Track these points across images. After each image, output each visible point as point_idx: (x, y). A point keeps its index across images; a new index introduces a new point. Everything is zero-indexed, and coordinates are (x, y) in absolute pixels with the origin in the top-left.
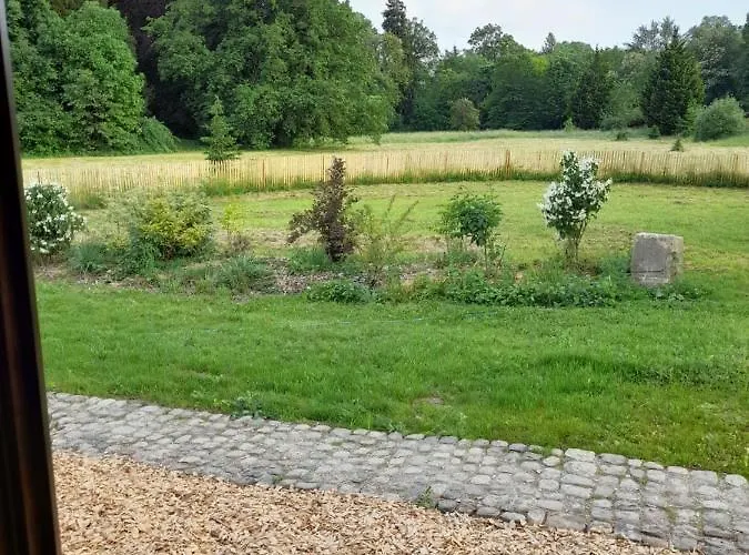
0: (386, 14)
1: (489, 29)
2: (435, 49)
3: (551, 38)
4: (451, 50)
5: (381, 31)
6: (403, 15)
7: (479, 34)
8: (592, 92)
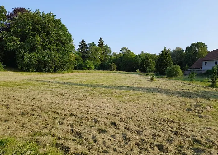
0: (99, 43)
1: (125, 48)
2: (111, 52)
3: (142, 52)
4: (115, 52)
5: (97, 46)
6: (103, 43)
7: (122, 49)
8: (145, 63)
